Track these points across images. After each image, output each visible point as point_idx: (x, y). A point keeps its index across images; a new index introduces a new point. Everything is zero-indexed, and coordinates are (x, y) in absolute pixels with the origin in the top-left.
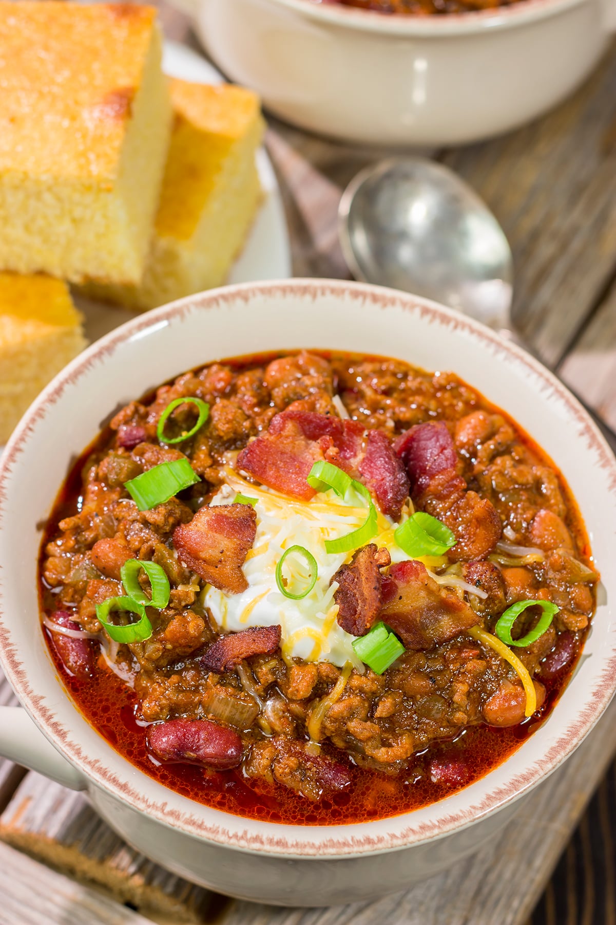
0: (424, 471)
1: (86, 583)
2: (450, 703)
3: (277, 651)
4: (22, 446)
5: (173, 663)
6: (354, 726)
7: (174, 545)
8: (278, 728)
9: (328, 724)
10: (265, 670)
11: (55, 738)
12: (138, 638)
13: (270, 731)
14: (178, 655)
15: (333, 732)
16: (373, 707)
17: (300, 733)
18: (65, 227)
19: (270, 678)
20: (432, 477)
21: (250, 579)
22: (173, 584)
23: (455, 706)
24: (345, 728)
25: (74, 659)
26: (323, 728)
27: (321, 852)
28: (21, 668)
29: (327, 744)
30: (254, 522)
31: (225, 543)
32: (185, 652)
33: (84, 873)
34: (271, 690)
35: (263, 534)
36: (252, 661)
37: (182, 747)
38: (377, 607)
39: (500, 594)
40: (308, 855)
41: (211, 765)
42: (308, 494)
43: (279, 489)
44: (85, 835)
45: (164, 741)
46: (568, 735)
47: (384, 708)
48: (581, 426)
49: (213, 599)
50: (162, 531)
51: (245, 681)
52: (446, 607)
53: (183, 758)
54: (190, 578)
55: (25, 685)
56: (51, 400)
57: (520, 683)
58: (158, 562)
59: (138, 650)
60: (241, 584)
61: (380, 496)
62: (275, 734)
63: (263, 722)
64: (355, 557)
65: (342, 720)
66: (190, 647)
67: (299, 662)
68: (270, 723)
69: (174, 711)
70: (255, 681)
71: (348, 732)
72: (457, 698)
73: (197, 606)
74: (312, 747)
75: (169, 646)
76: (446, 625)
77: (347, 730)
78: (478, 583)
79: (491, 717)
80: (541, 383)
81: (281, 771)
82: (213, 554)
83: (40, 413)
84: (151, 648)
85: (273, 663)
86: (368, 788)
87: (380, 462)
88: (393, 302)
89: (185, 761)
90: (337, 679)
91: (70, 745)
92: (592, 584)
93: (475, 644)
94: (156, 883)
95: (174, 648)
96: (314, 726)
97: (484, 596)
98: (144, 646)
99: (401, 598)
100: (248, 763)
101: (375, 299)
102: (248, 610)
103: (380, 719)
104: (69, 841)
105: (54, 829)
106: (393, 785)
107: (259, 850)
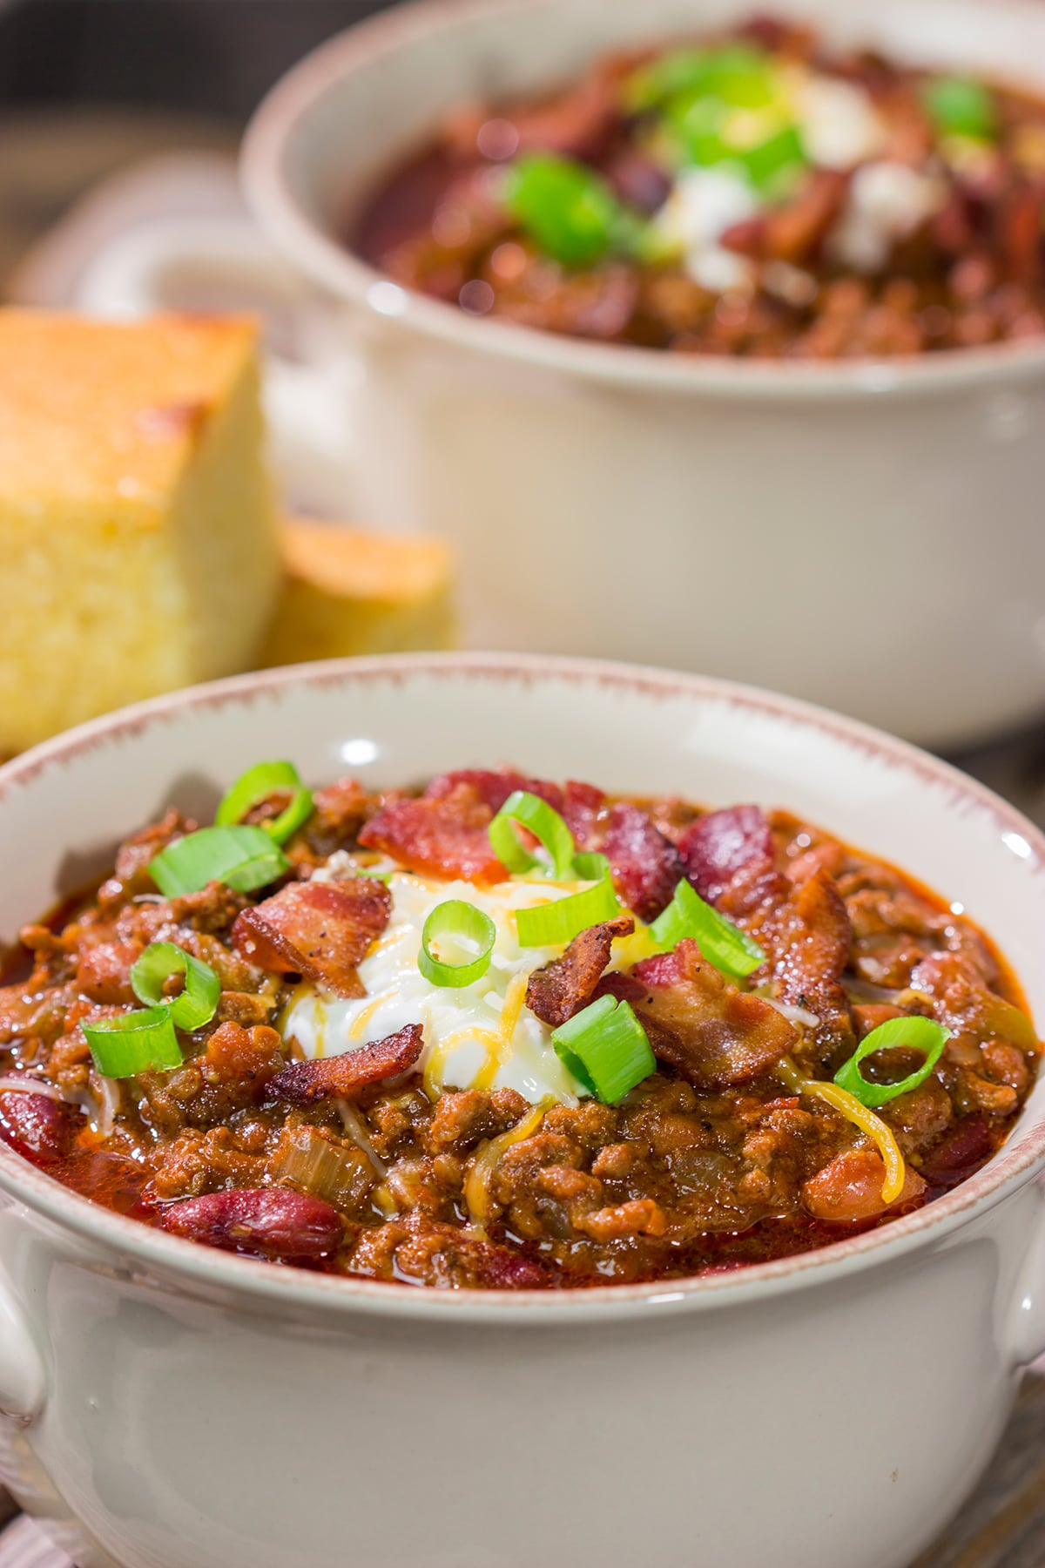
0: (714, 878)
2: (737, 1162)
3: (414, 1082)
5: (217, 1119)
6: (553, 1175)
8: (408, 1199)
9: (502, 1173)
10: (391, 1110)
12: (155, 1062)
13: (394, 1207)
15: (512, 1192)
16: (591, 1156)
19: (400, 1121)
20: (728, 878)
21: (370, 985)
23: (748, 1162)
24: (535, 1180)
25: (32, 1121)
26: (495, 1184)
29: (499, 1226)
30: (386, 904)
31: (330, 924)
34: (407, 1143)
35: (401, 923)
36: (367, 1095)
37: (224, 1217)
39: (843, 1017)
41: (278, 1246)
49: (300, 1018)
51: (352, 1126)
54: (259, 984)
59: (154, 1083)
62: (403, 1210)
63: (382, 1193)
65: (529, 1167)
67: (453, 1090)
68: (395, 1196)
69: (214, 1182)
70: (371, 1126)
74: (473, 1231)
75: (212, 1075)
77: (539, 1184)
78: (802, 1005)
79: (819, 1207)
81: (410, 1254)
82: (307, 939)
84: (178, 1078)
85: (407, 1100)
88: (675, 691)
90: (523, 1114)
95: (223, 1080)
97: (812, 1021)
98: (164, 1079)
99: (651, 1000)
101: (643, 687)
102: (362, 1021)
103: (602, 1171)
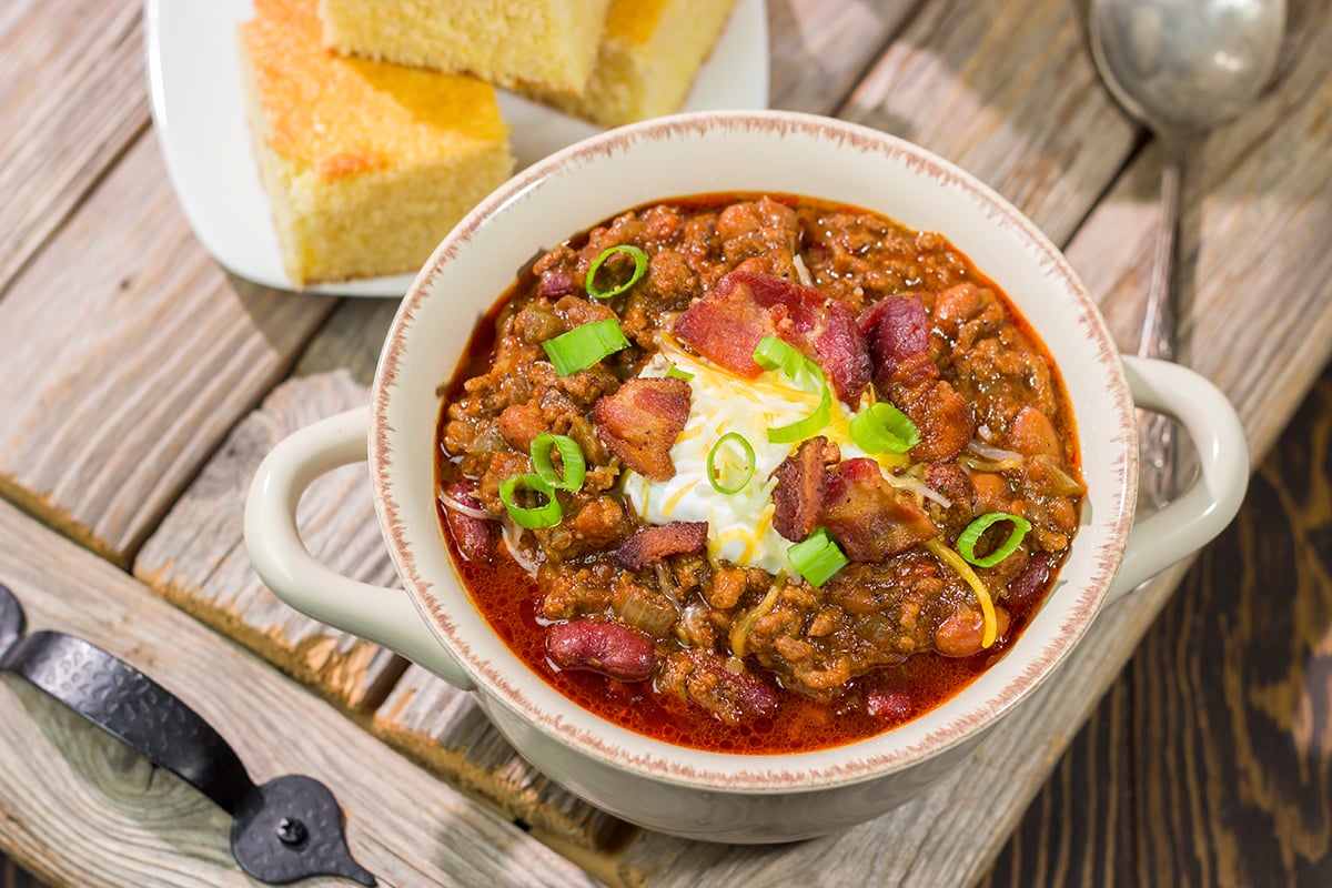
0: (892, 353)
1: (491, 455)
2: (896, 626)
3: (702, 551)
4: (428, 289)
5: (582, 555)
6: (782, 643)
7: (595, 420)
8: (696, 639)
9: (754, 639)
10: (688, 571)
11: (442, 633)
12: (545, 524)
13: (688, 642)
14: (589, 546)
15: (759, 649)
16: (807, 625)
17: (722, 646)
18: (497, 25)
19: (693, 582)
20: (900, 360)
21: (677, 465)
22: (589, 465)
23: (902, 629)
24: (773, 645)
25: (471, 541)
26: (748, 643)
27: (731, 785)
28: (408, 549)
29: (751, 662)
30: (688, 400)
31: (653, 423)
32: (598, 544)
33: (470, 782)
34: (693, 594)
35: (697, 414)
36: (672, 559)
37: (585, 652)
38: (818, 512)
39: (965, 503)
40: (716, 787)
41: (617, 675)
42: (755, 372)
43: (720, 362)
44: (473, 739)
45: (566, 644)
46: (1028, 674)
47: (820, 625)
48: (1083, 310)
49: (634, 485)
50: (581, 402)
51: (663, 583)
52: (899, 515)
53: (587, 665)
54: (609, 459)
55: (412, 570)
56: (465, 237)
57: (979, 608)
58: (574, 438)
59: (544, 537)
60: (668, 472)
61: (837, 379)
62: (693, 645)
63: (681, 631)
64: (801, 449)
65: (770, 636)
66: (604, 539)
67: (727, 565)
68: (688, 633)
69: (579, 611)
70: (675, 583)
71: (775, 649)
72: (903, 620)
73: (616, 490)
74: (734, 665)
75: (579, 536)
76: (900, 536)
77: (775, 647)
78: (940, 490)
79: (943, 644)
80: (1042, 255)
81: (696, 688)
82: (638, 434)
83: (451, 252)
84: (559, 536)
85: (697, 564)
86: (795, 716)
87: (841, 339)
88: (875, 145)
89: (588, 668)
90: (768, 589)
91: (457, 642)
92: (1077, 499)
93: (933, 559)
94: (551, 801)
95: (586, 538)
96: (738, 640)
97: (947, 504)
98: (551, 533)
99: (848, 501)
100: (660, 677)
101: (854, 140)
102: (673, 502)
103: (814, 638)
104: (454, 745)
105: (438, 730)
106: (824, 714)
107: (662, 777)
